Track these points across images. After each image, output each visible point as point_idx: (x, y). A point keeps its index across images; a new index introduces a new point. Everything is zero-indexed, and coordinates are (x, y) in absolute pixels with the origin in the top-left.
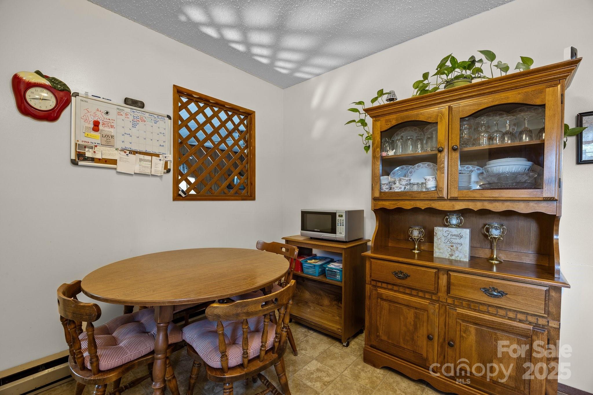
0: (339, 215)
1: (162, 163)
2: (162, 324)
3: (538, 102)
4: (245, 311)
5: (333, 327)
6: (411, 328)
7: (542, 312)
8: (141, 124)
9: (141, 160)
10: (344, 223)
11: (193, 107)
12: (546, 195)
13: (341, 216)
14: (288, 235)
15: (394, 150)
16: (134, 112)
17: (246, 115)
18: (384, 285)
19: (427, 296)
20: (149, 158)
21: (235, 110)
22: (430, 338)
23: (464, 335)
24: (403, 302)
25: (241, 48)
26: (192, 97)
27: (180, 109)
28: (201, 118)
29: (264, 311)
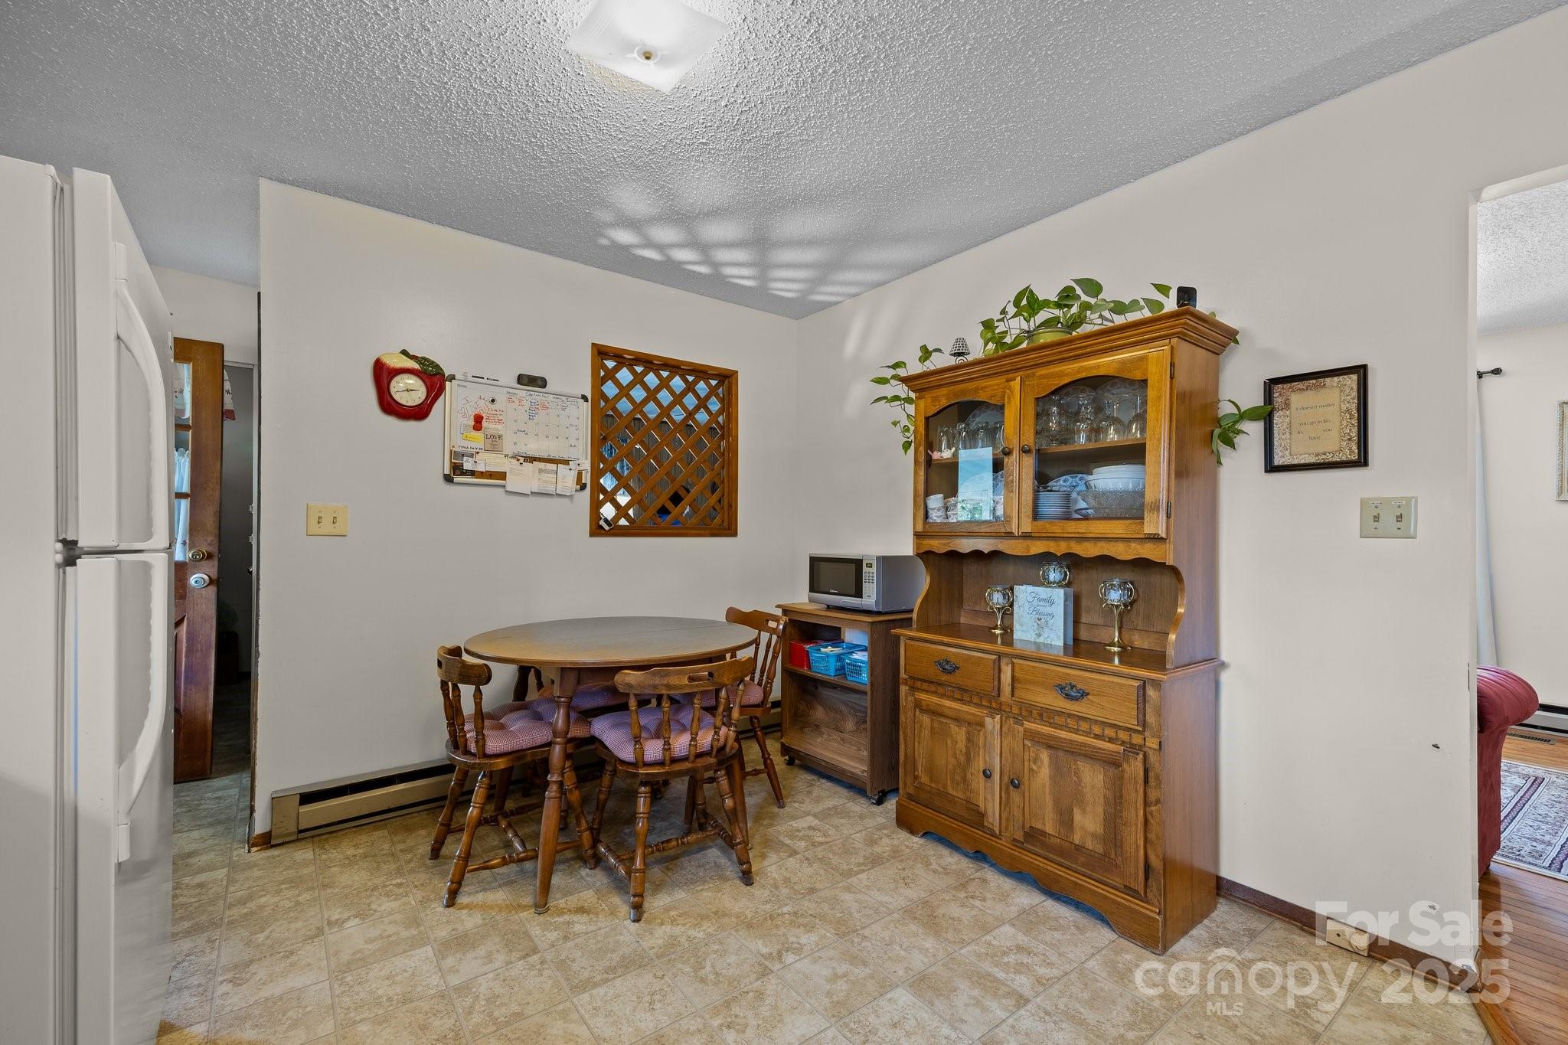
0: (867, 564)
1: (573, 474)
2: (562, 699)
3: (1138, 376)
4: (665, 682)
5: (856, 768)
6: (962, 759)
7: (1133, 723)
8: (542, 413)
9: (541, 471)
10: (875, 578)
11: (624, 376)
12: (1148, 529)
13: (870, 565)
14: (789, 601)
15: (954, 449)
16: (531, 395)
17: (721, 378)
18: (925, 686)
19: (984, 703)
20: (553, 467)
21: (701, 372)
22: (987, 775)
23: (1034, 767)
24: (950, 714)
25: (703, 269)
26: (622, 358)
27: (603, 381)
28: (638, 394)
29: (692, 686)
